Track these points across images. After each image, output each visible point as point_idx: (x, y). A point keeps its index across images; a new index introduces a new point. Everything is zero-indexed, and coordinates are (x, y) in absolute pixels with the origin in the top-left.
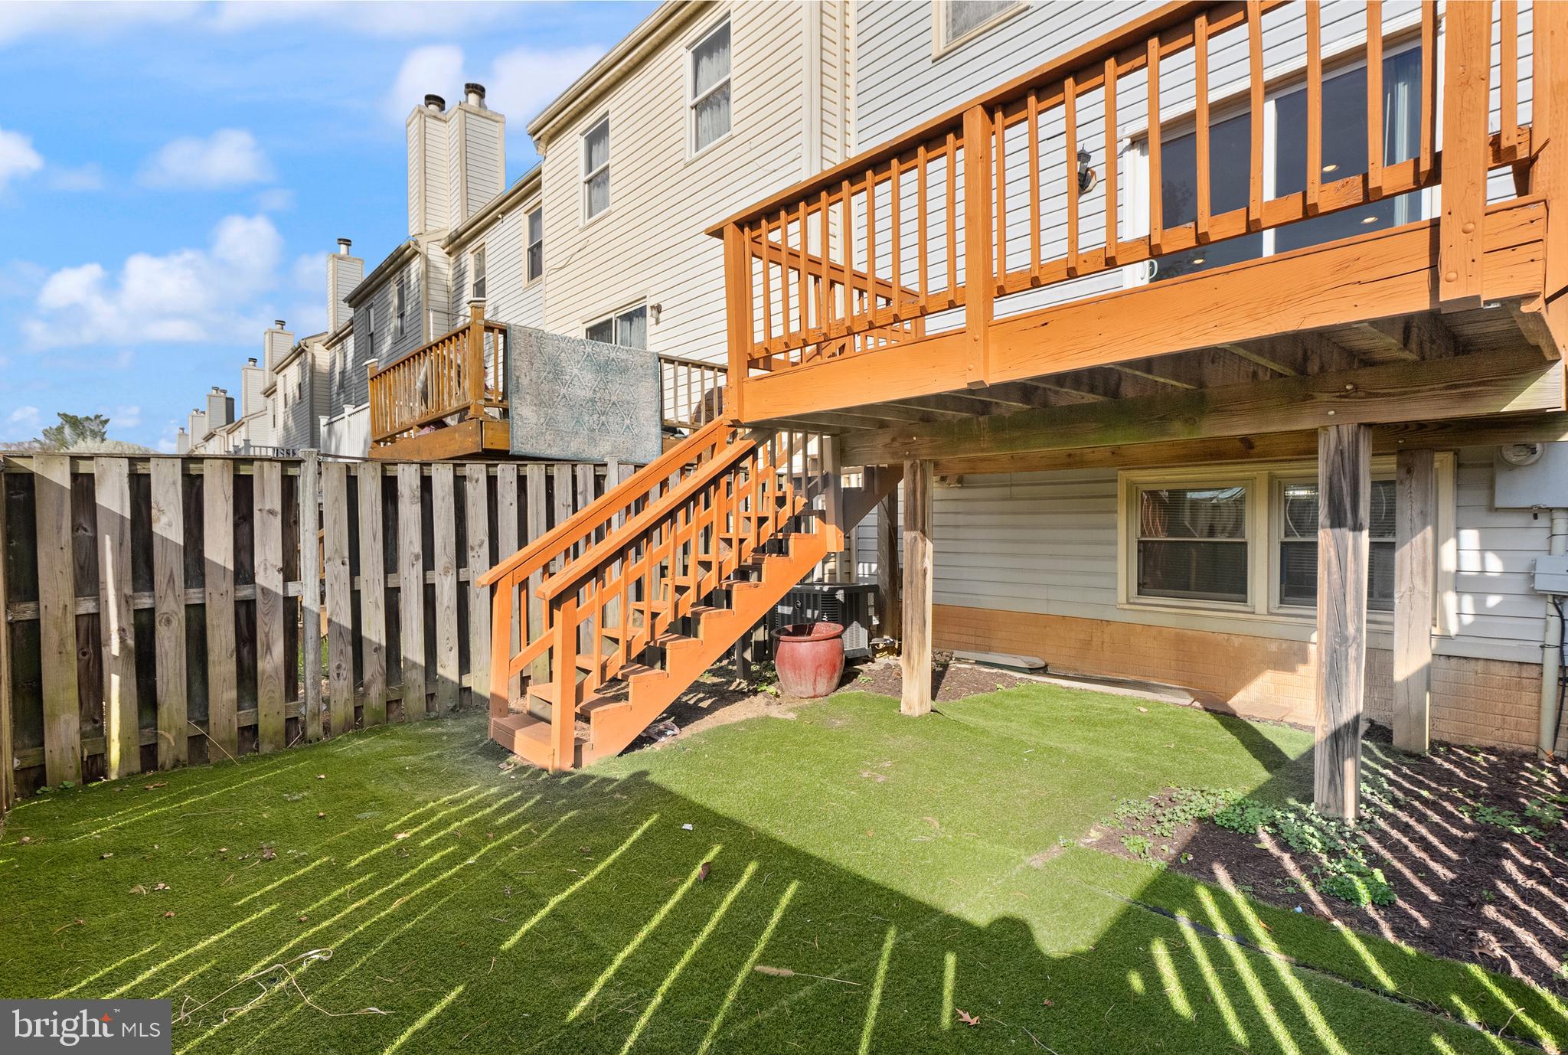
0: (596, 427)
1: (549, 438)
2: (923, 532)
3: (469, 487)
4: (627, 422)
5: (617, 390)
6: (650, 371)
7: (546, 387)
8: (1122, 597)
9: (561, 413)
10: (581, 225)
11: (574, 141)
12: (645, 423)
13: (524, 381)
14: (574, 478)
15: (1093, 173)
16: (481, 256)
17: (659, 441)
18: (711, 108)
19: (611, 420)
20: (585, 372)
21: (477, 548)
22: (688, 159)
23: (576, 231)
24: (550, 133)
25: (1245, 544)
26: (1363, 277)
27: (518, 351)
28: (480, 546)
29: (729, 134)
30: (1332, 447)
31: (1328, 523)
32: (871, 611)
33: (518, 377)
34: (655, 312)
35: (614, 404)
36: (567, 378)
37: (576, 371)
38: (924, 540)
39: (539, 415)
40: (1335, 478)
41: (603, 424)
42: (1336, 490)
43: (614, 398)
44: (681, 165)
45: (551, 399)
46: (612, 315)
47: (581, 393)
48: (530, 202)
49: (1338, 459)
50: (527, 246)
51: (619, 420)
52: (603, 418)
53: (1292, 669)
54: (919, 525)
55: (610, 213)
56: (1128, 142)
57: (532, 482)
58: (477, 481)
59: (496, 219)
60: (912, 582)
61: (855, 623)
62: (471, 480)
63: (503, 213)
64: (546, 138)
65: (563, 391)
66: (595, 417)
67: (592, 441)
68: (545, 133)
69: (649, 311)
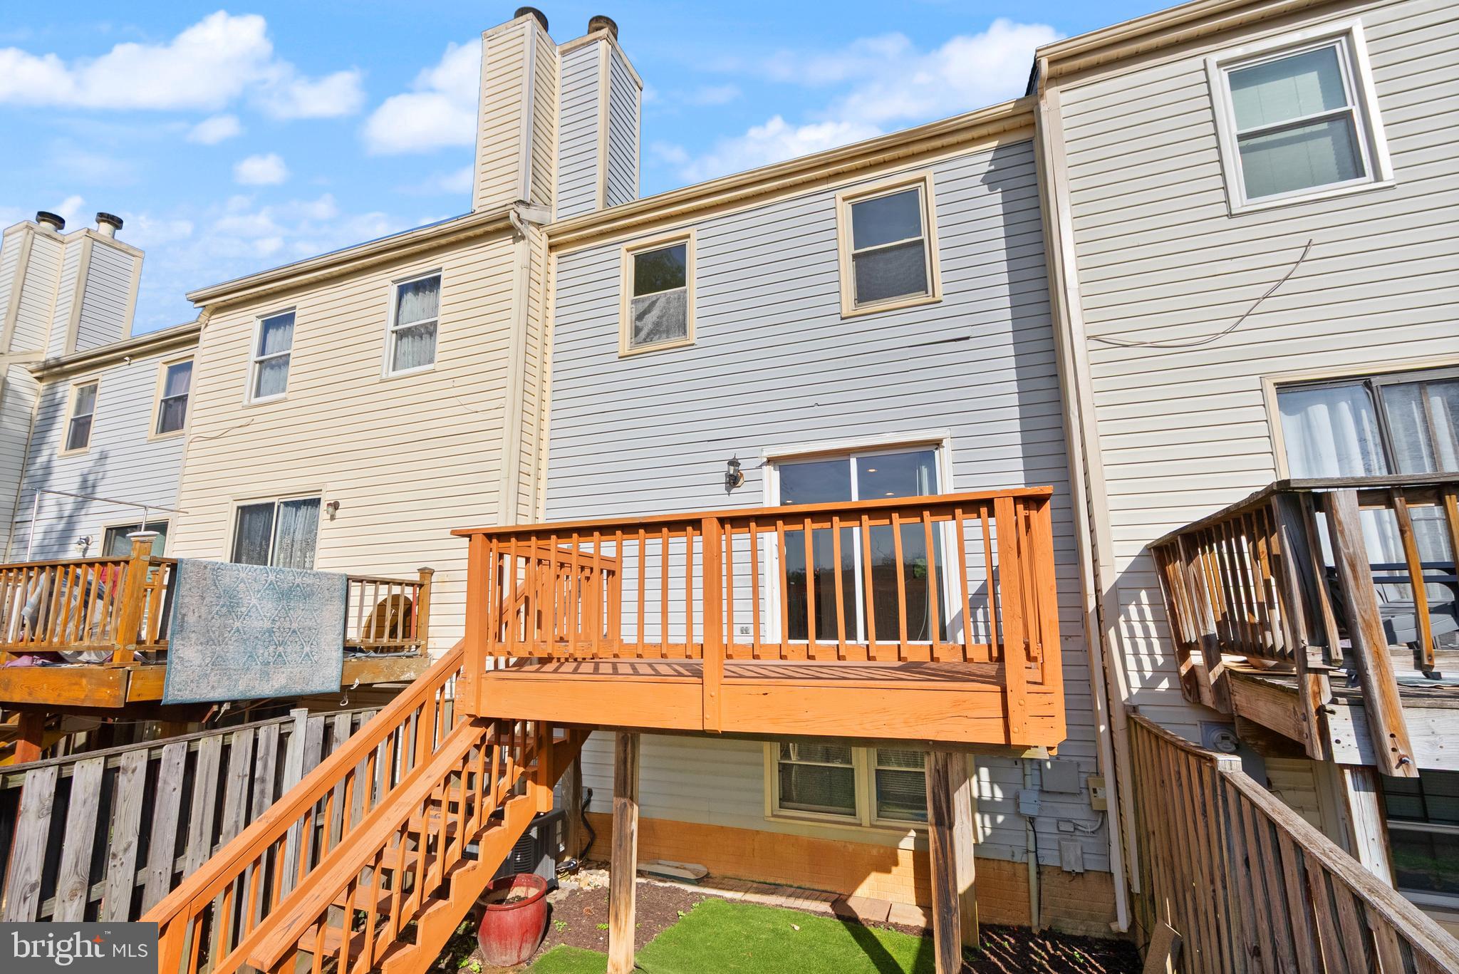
0: (271, 659)
1: (213, 678)
2: (632, 798)
3: (122, 780)
4: (307, 649)
5: (300, 615)
6: (336, 594)
7: (217, 622)
8: (768, 812)
9: (232, 650)
10: (246, 403)
11: (249, 321)
12: (326, 648)
13: (191, 619)
14: (256, 742)
15: (742, 475)
16: (89, 392)
17: (340, 666)
18: (413, 337)
19: (289, 650)
20: (265, 602)
21: (120, 855)
22: (384, 376)
23: (239, 406)
24: (217, 305)
25: (852, 770)
26: (969, 714)
27: (188, 586)
28: (126, 850)
29: (430, 367)
30: (933, 768)
31: (934, 821)
32: (559, 839)
33: (184, 615)
34: (331, 509)
35: (294, 631)
36: (243, 609)
37: (254, 601)
38: (632, 806)
39: (204, 655)
40: (936, 791)
41: (280, 655)
42: (937, 798)
43: (295, 626)
44: (377, 379)
45: (221, 634)
46: (275, 500)
47: (258, 624)
48: (176, 355)
49: (936, 775)
50: (162, 396)
51: (298, 648)
52: (281, 649)
53: (889, 871)
54: (629, 793)
55: (285, 400)
56: (765, 460)
57: (203, 757)
58: (134, 771)
59: (121, 359)
60: (620, 846)
61: (546, 857)
62: (125, 770)
63: (132, 356)
64: (212, 308)
65: (237, 624)
66: (271, 649)
67: (265, 675)
68: (212, 304)
69: (323, 505)
